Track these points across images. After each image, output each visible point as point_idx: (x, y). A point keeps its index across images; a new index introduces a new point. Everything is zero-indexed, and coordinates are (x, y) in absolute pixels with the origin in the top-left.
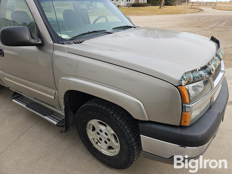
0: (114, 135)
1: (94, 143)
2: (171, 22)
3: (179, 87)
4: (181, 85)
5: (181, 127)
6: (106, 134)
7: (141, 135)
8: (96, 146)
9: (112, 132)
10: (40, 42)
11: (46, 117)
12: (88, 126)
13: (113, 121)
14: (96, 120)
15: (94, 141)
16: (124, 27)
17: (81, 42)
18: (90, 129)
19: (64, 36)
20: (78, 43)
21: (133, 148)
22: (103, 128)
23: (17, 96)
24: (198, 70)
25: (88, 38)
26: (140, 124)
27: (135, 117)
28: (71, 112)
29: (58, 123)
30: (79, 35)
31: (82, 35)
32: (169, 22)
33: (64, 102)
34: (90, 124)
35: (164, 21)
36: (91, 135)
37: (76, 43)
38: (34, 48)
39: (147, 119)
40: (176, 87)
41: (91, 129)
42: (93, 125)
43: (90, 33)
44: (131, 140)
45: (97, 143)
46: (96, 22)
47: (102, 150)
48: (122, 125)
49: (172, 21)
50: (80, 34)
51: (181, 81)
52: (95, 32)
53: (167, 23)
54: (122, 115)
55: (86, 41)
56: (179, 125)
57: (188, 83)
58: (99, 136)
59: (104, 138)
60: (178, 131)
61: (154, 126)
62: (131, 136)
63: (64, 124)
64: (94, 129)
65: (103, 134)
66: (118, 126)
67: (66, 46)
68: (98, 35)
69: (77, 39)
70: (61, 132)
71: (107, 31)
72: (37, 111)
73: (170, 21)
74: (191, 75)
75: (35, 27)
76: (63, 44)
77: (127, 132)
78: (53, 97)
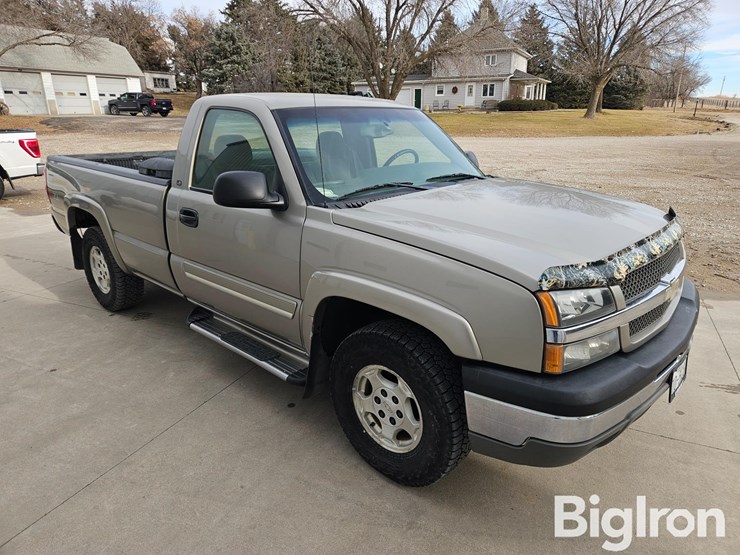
0: (412, 400)
1: (366, 425)
2: (618, 160)
3: (539, 294)
4: (541, 290)
5: (544, 375)
6: (395, 400)
7: (465, 392)
8: (371, 433)
9: (409, 394)
10: (281, 202)
11: (264, 364)
12: (357, 382)
13: (413, 365)
14: (375, 366)
15: (367, 420)
16: (455, 176)
17: (360, 206)
18: (360, 389)
19: (328, 193)
20: (354, 207)
21: (451, 427)
22: (388, 385)
23: (203, 315)
24: (580, 267)
25: (374, 198)
26: (465, 369)
27: (456, 351)
28: (322, 352)
29: (290, 375)
30: (357, 192)
31: (362, 191)
32: (613, 160)
33: (314, 323)
34: (363, 377)
35: (596, 155)
36: (362, 405)
37: (349, 207)
38: (266, 212)
39: (478, 357)
40: (534, 293)
41: (363, 391)
42: (368, 380)
43: (378, 187)
44: (447, 409)
45: (372, 425)
46: (392, 164)
47: (383, 440)
48: (430, 375)
49: (623, 156)
50: (358, 189)
51: (541, 281)
52: (389, 186)
53: (604, 160)
54: (432, 356)
55: (370, 203)
56: (539, 371)
57: (555, 288)
58: (379, 407)
59: (390, 410)
60: (538, 383)
61: (491, 372)
62: (446, 400)
63: (305, 379)
64: (369, 390)
65: (389, 400)
66: (422, 376)
67: (331, 211)
68: (393, 192)
69: (353, 200)
70: (291, 405)
71: (414, 185)
72: (246, 350)
73: (615, 156)
74: (561, 272)
75: (275, 174)
76: (326, 207)
77: (439, 390)
78: (291, 315)
